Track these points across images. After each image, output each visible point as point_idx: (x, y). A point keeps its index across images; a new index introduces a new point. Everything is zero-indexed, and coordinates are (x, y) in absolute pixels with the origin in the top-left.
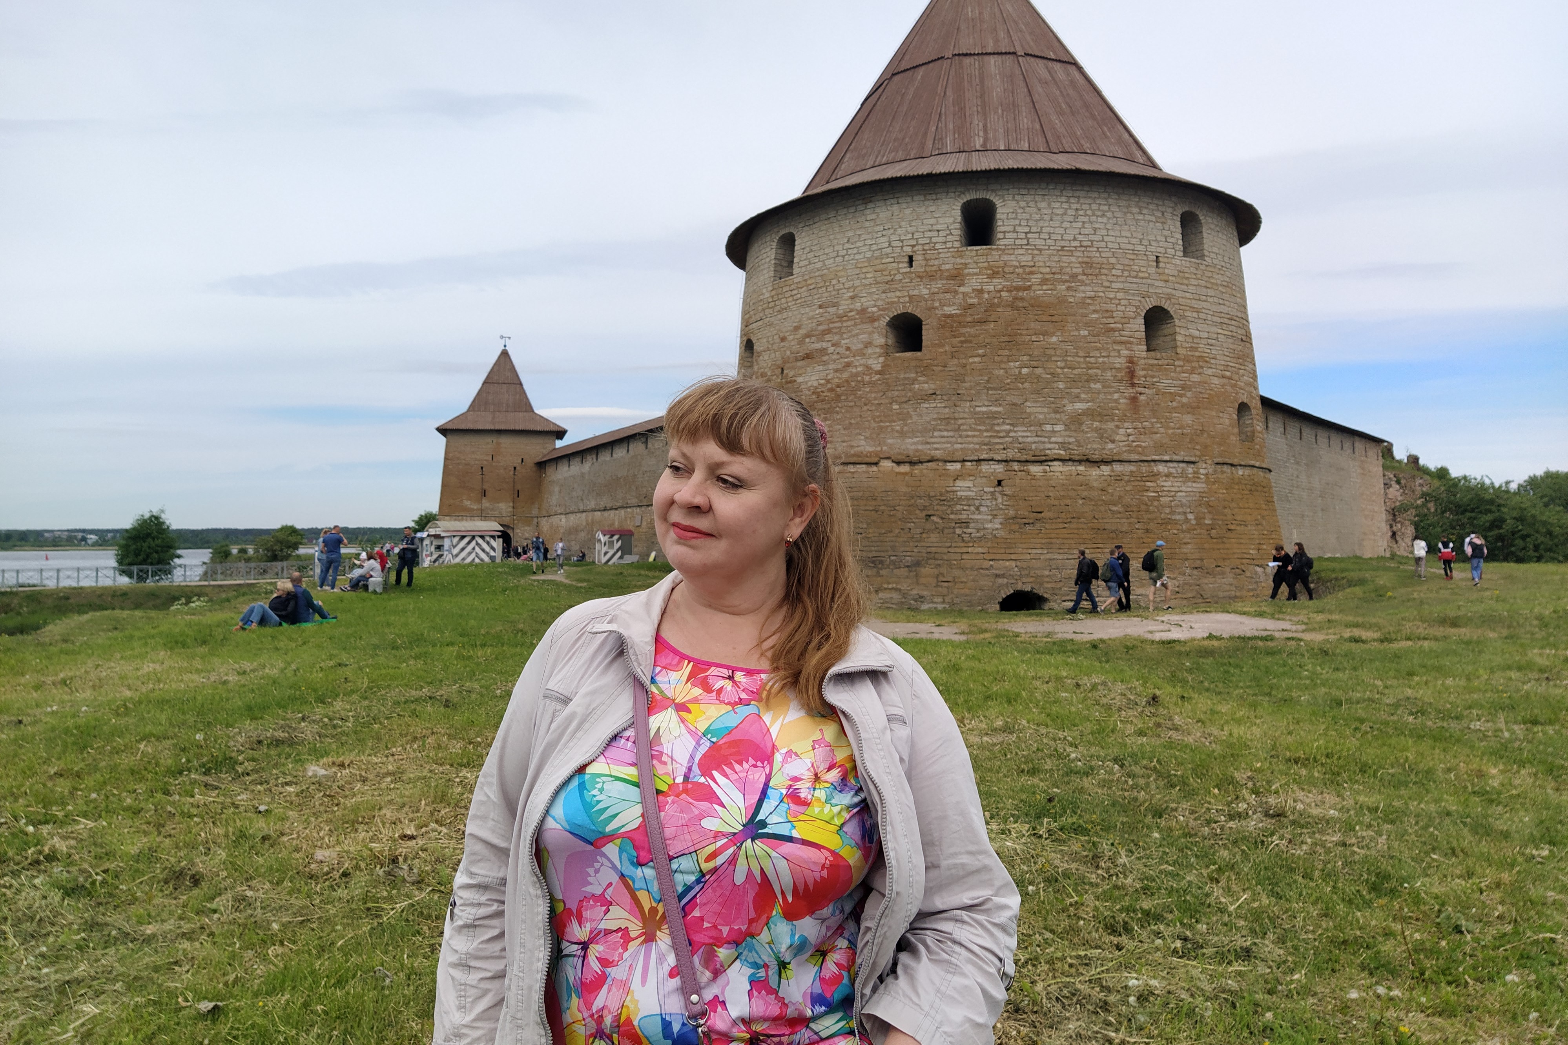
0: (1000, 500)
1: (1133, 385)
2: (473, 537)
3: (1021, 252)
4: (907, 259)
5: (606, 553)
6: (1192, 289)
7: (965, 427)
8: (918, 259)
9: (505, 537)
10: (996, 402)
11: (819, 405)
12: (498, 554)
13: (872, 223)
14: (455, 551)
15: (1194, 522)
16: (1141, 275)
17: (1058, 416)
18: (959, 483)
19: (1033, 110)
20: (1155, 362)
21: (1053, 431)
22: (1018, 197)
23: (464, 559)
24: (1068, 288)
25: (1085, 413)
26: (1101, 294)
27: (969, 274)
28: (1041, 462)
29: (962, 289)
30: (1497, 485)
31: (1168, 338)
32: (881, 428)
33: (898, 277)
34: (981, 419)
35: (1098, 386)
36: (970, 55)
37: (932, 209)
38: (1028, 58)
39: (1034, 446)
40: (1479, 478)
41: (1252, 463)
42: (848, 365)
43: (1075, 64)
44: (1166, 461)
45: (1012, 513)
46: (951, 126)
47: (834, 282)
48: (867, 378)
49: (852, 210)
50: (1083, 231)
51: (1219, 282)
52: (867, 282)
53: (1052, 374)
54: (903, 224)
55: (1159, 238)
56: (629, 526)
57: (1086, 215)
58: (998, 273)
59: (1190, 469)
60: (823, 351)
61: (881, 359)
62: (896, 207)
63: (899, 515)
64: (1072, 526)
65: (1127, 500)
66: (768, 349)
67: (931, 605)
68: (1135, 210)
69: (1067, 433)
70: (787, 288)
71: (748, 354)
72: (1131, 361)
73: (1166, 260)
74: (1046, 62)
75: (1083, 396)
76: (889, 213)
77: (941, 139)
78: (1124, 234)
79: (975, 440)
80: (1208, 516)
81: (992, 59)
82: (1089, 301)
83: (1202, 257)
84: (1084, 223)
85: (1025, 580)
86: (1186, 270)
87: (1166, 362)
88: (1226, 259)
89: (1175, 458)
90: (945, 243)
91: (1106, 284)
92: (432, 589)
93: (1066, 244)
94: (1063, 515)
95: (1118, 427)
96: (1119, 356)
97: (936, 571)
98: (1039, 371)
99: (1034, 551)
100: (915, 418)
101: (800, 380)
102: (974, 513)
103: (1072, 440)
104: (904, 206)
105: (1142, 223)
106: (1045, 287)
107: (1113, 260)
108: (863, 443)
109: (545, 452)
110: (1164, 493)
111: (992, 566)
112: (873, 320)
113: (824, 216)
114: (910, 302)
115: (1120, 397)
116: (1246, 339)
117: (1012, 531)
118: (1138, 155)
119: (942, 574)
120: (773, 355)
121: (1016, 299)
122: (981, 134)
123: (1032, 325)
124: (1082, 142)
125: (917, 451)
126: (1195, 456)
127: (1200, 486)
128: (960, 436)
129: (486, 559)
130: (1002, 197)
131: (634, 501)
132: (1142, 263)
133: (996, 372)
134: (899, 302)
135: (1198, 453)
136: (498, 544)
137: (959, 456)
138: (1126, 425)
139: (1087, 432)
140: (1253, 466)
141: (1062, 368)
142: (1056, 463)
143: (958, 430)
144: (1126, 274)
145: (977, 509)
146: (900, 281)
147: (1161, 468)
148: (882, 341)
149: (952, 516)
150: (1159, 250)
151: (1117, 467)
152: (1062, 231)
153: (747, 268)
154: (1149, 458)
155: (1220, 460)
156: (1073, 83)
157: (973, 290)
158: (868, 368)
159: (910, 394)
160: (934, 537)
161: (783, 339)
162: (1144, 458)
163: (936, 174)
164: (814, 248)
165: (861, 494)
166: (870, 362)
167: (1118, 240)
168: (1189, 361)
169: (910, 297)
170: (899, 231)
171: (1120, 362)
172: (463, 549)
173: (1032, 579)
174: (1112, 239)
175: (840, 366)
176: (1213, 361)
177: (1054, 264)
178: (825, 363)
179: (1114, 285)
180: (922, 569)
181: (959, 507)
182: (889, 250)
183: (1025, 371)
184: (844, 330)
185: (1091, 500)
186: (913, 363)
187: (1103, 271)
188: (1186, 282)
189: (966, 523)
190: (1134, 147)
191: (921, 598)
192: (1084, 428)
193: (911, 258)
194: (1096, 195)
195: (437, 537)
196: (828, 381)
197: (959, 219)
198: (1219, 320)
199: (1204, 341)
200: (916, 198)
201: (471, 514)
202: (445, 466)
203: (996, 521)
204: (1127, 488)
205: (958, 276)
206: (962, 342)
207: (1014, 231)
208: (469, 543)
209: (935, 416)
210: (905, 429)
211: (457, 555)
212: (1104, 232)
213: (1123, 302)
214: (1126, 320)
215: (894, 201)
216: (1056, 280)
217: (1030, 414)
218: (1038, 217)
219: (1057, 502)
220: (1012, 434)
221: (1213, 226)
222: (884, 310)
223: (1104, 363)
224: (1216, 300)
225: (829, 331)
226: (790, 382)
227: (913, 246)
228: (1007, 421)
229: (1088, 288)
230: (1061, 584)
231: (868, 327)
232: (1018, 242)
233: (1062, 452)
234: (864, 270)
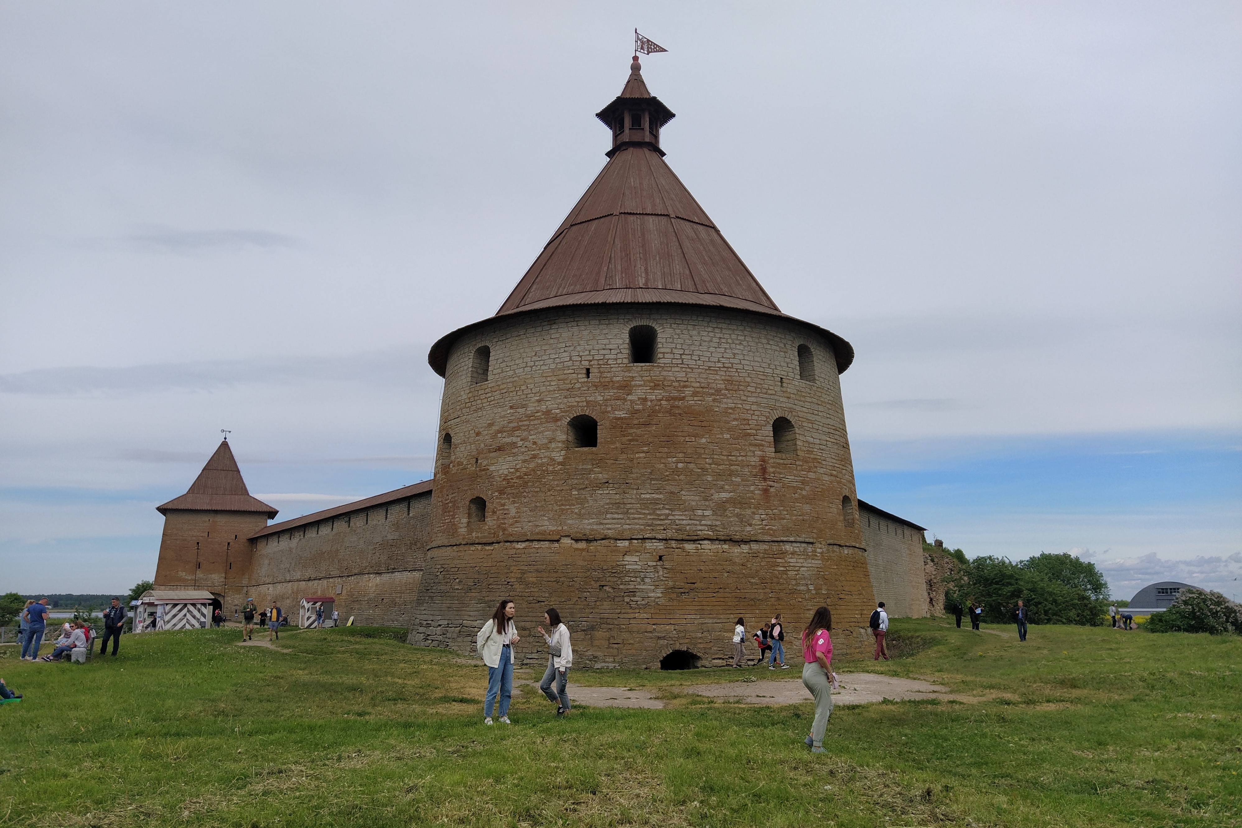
0: (661, 573)
1: (765, 479)
2: (185, 605)
3: (677, 369)
4: (585, 371)
5: (308, 618)
6: (807, 405)
7: (632, 511)
8: (594, 371)
9: (216, 604)
10: (658, 490)
11: (509, 490)
12: (208, 620)
13: (556, 341)
14: (167, 618)
15: (814, 592)
16: (769, 392)
17: (707, 503)
18: (627, 558)
19: (683, 260)
20: (782, 461)
21: (703, 516)
22: (674, 326)
23: (175, 625)
24: (714, 400)
25: (728, 501)
26: (740, 406)
27: (636, 386)
28: (694, 541)
29: (629, 397)
30: (1014, 564)
31: (790, 443)
32: (563, 510)
33: (578, 385)
34: (645, 504)
35: (738, 479)
36: (634, 214)
37: (605, 331)
38: (678, 220)
39: (688, 528)
40: (1000, 559)
41: (853, 544)
42: (535, 457)
43: (714, 228)
44: (792, 542)
45: (671, 584)
46: (619, 268)
47: (523, 388)
48: (551, 468)
49: (540, 329)
50: (725, 355)
51: (826, 401)
52: (551, 388)
53: (702, 469)
54: (582, 342)
55: (782, 364)
56: (331, 594)
57: (727, 343)
58: (658, 385)
59: (810, 549)
60: (513, 445)
61: (563, 453)
62: (575, 329)
63: (578, 586)
64: (719, 595)
65: (762, 573)
66: (465, 442)
67: (603, 664)
68: (765, 341)
69: (714, 517)
70: (483, 392)
71: (446, 446)
72: (763, 460)
73: (788, 381)
74: (692, 224)
75: (726, 487)
76: (570, 334)
77: (611, 277)
78: (756, 359)
79: (641, 522)
80: (824, 587)
81: (651, 219)
82: (730, 411)
83: (814, 380)
84: (726, 349)
85: (682, 641)
86: (803, 390)
87: (789, 462)
88: (831, 383)
89: (799, 539)
90: (616, 359)
91: (743, 398)
92: (138, 658)
93: (712, 365)
94: (712, 586)
95: (754, 513)
96: (754, 456)
97: (607, 634)
98: (692, 466)
99: (690, 617)
100: (591, 502)
101: (492, 468)
102: (640, 584)
103: (718, 523)
104: (583, 328)
105: (770, 351)
106: (696, 399)
107: (748, 379)
108: (547, 523)
109: (257, 529)
110: (790, 568)
111: (654, 629)
112: (556, 420)
113: (516, 334)
114: (587, 406)
115: (755, 489)
116: (846, 446)
117: (671, 599)
118: (764, 299)
119: (613, 637)
120: (469, 448)
121: (673, 407)
122: (643, 275)
123: (686, 428)
124: (722, 286)
125: (592, 530)
126: (813, 538)
127: (817, 562)
128: (629, 518)
129: (197, 625)
130: (662, 325)
131: (336, 573)
132: (771, 382)
133: (657, 466)
134: (578, 406)
135: (815, 536)
136: (208, 611)
137: (627, 535)
138: (760, 511)
139: (730, 517)
140: (855, 547)
141: (710, 464)
142: (706, 542)
143: (627, 513)
144: (758, 390)
145: (643, 580)
146: (579, 388)
147: (788, 547)
148: (564, 437)
149: (621, 587)
150: (783, 373)
151: (754, 546)
152: (709, 354)
153: (447, 375)
154: (779, 539)
155: (831, 541)
156: (712, 241)
157: (639, 399)
158: (552, 459)
159: (587, 482)
160: (606, 605)
161: (478, 434)
162: (775, 539)
163: (609, 304)
164: (506, 359)
165: (544, 567)
166: (554, 454)
167: (752, 364)
168: (806, 462)
169: (588, 402)
170: (578, 348)
171: (755, 461)
172: (175, 616)
173: (687, 641)
174: (748, 363)
175: (527, 458)
176: (824, 463)
177: (703, 380)
178: (515, 454)
179: (749, 399)
180: (596, 633)
181: (627, 579)
182: (570, 363)
183: (680, 465)
184: (531, 427)
185: (734, 573)
186: (590, 457)
187: (741, 387)
188: (803, 399)
189: (633, 593)
190: (760, 293)
191: (595, 658)
192: (728, 513)
193: (588, 371)
194: (735, 327)
195: (151, 604)
196: (517, 470)
197: (627, 341)
198: (827, 430)
199: (817, 447)
200: (592, 322)
201: (184, 584)
202: (163, 541)
203: (659, 591)
204: (762, 564)
205: (626, 387)
206: (630, 440)
207: (671, 353)
208: (180, 610)
209: (608, 501)
210: (583, 511)
211: (168, 622)
212: (741, 357)
213: (757, 413)
214: (759, 427)
215: (574, 324)
216: (704, 393)
217: (685, 501)
218: (690, 342)
219: (707, 575)
220: (670, 517)
221: (821, 358)
222: (565, 412)
223: (742, 461)
224: (825, 414)
225: (518, 428)
226: (484, 470)
227: (590, 361)
228: (667, 507)
229: (730, 401)
230: (712, 644)
231: (552, 426)
232: (674, 361)
233: (710, 533)
234: (549, 379)
